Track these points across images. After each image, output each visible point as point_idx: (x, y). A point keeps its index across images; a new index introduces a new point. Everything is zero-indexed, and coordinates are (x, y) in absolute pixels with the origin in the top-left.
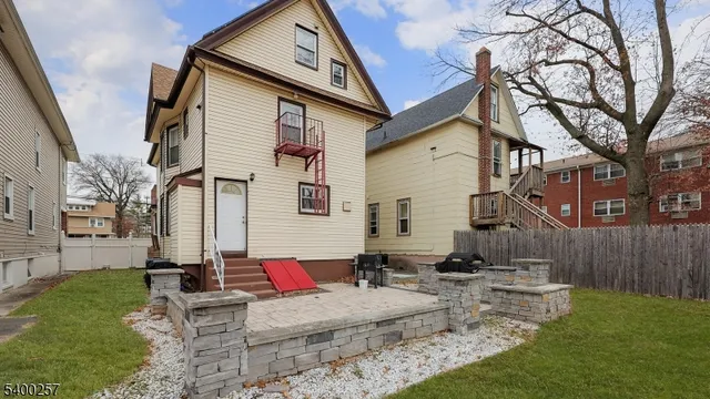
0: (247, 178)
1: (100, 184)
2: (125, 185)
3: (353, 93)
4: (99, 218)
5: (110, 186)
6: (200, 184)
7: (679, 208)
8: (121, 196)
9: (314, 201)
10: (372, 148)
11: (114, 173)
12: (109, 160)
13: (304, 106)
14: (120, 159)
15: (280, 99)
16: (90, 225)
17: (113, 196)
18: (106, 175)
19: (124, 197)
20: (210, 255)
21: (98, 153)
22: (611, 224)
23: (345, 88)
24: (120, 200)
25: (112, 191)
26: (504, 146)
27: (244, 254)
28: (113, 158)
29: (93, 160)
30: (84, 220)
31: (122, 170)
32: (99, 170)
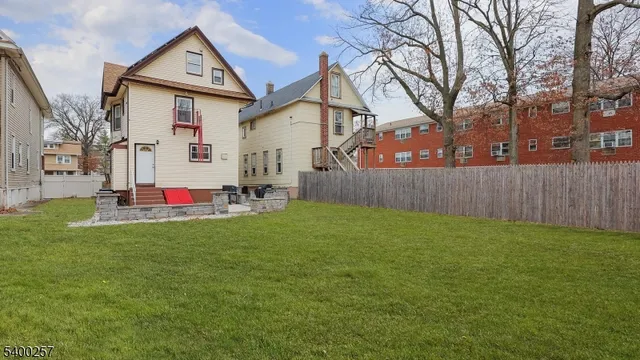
0: (155, 143)
1: (67, 122)
2: (91, 123)
3: (230, 86)
4: (66, 156)
5: (76, 124)
6: (126, 147)
7: (501, 154)
8: (87, 134)
9: (200, 153)
10: (243, 120)
11: (80, 112)
12: (75, 100)
13: (193, 99)
14: (86, 98)
15: (176, 96)
16: (57, 161)
17: (79, 134)
18: (72, 114)
19: (90, 134)
20: (132, 185)
21: (65, 93)
22: (464, 165)
23: (223, 84)
24: (86, 137)
25: (78, 129)
26: (346, 114)
27: (153, 185)
28: (79, 97)
29: (60, 100)
30: (53, 158)
31: (88, 109)
32: (65, 109)
